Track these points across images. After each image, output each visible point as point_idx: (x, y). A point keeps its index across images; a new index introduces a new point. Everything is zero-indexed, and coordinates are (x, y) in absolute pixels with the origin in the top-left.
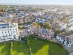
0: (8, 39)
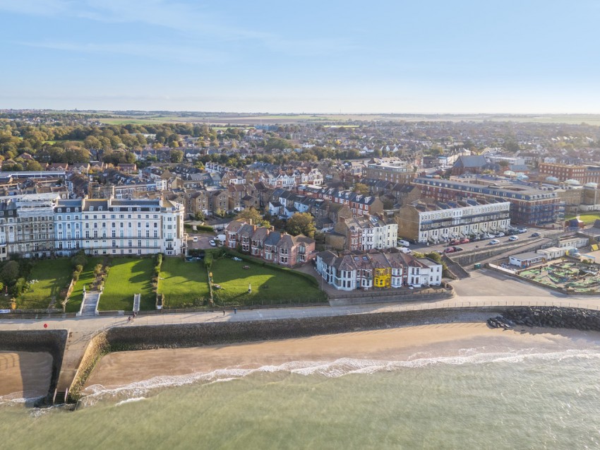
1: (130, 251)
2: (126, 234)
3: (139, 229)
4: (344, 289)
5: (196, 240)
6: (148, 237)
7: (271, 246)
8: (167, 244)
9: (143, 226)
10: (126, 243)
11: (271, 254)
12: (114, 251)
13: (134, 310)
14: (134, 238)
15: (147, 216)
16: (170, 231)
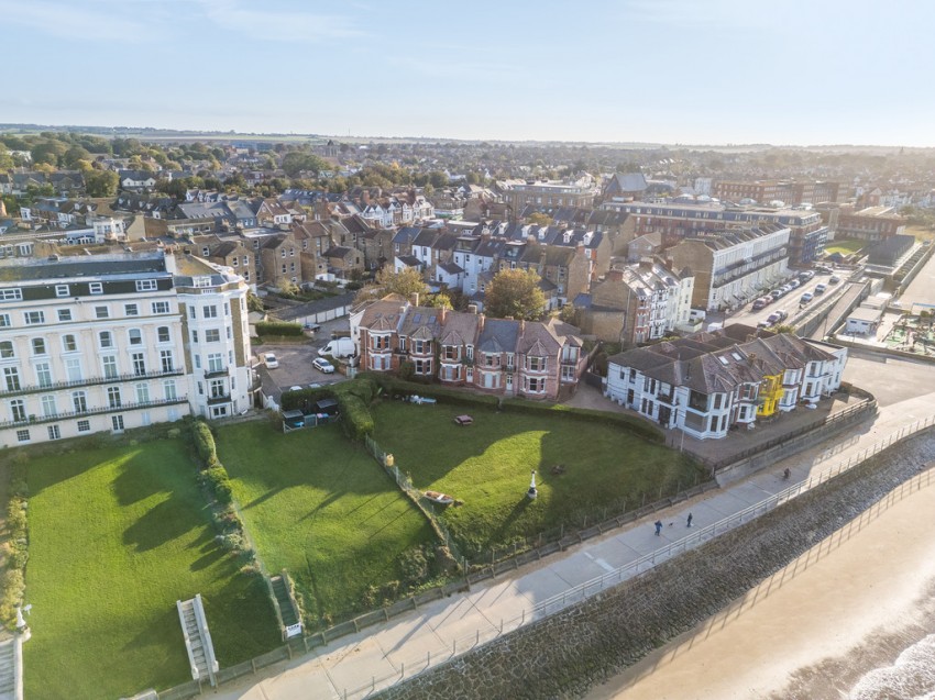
0: (148, 407)
1: (84, 426)
2: (60, 374)
3: (107, 352)
4: (713, 435)
5: (276, 363)
6: (141, 374)
7: (498, 354)
8: (208, 387)
9: (120, 341)
10: (64, 403)
11: (497, 374)
12: (24, 435)
13: (196, 674)
14: (90, 384)
15: (131, 309)
16: (214, 347)
